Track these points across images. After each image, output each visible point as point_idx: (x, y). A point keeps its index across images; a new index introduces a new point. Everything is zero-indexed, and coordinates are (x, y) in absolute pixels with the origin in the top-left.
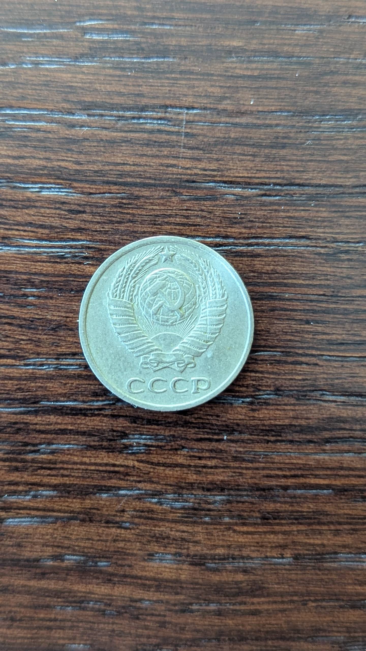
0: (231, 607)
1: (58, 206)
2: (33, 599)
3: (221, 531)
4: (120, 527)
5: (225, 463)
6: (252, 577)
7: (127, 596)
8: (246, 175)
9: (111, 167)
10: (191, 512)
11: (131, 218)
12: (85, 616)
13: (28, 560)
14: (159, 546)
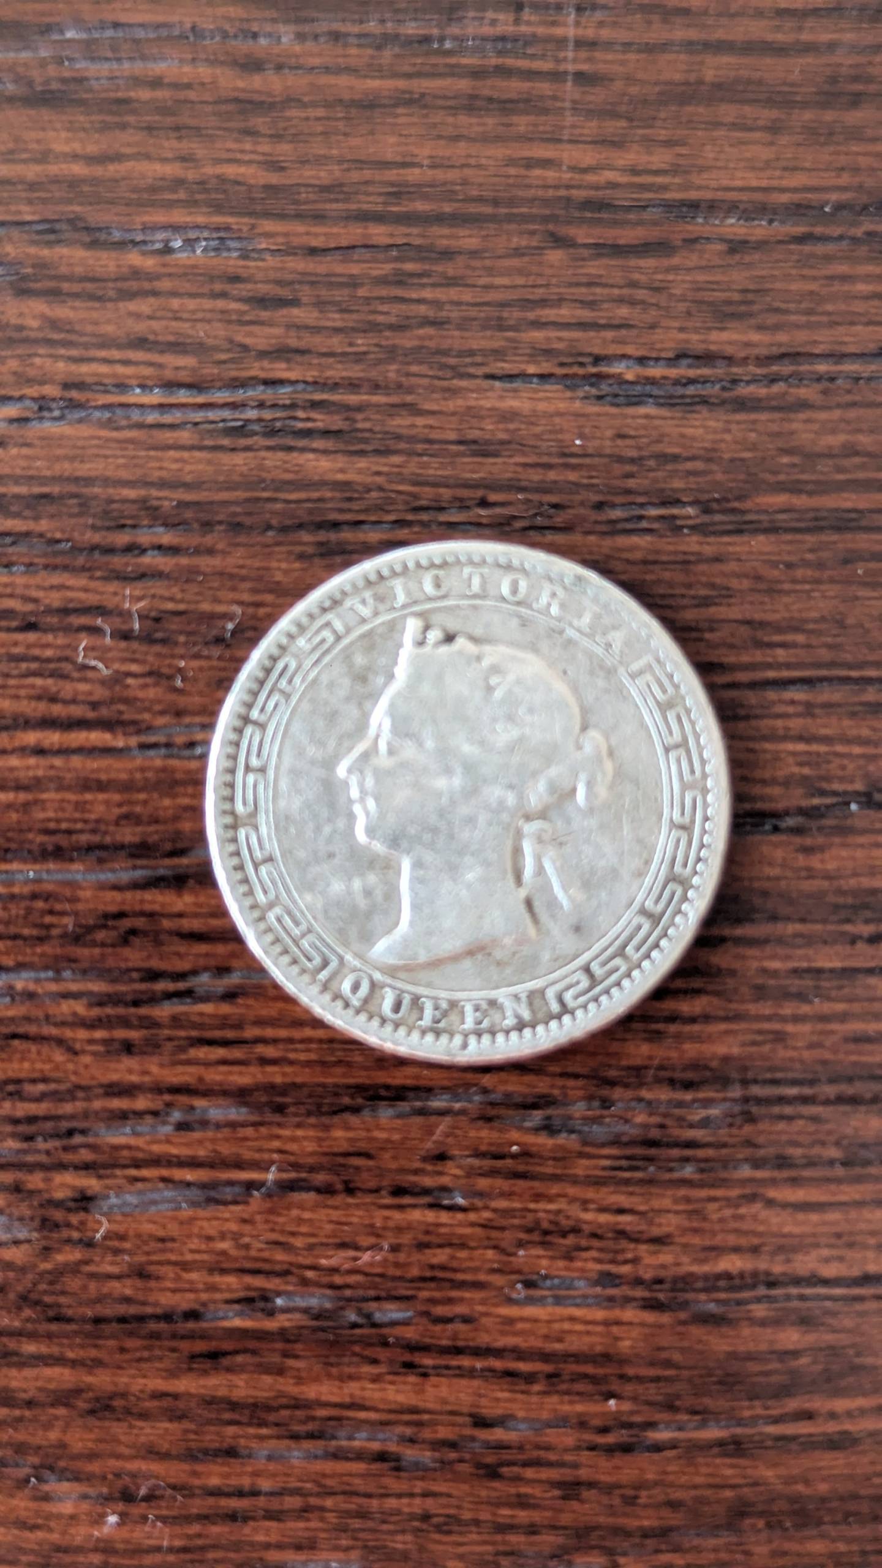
0: (772, 1429)
1: (218, 287)
2: (186, 1431)
3: (728, 1206)
4: (435, 1206)
5: (734, 1006)
6: (829, 1338)
7: (465, 1410)
8: (754, 183)
9: (367, 174)
10: (639, 1151)
11: (431, 314)
12: (342, 1475)
13: (167, 1317)
14: (552, 1258)
